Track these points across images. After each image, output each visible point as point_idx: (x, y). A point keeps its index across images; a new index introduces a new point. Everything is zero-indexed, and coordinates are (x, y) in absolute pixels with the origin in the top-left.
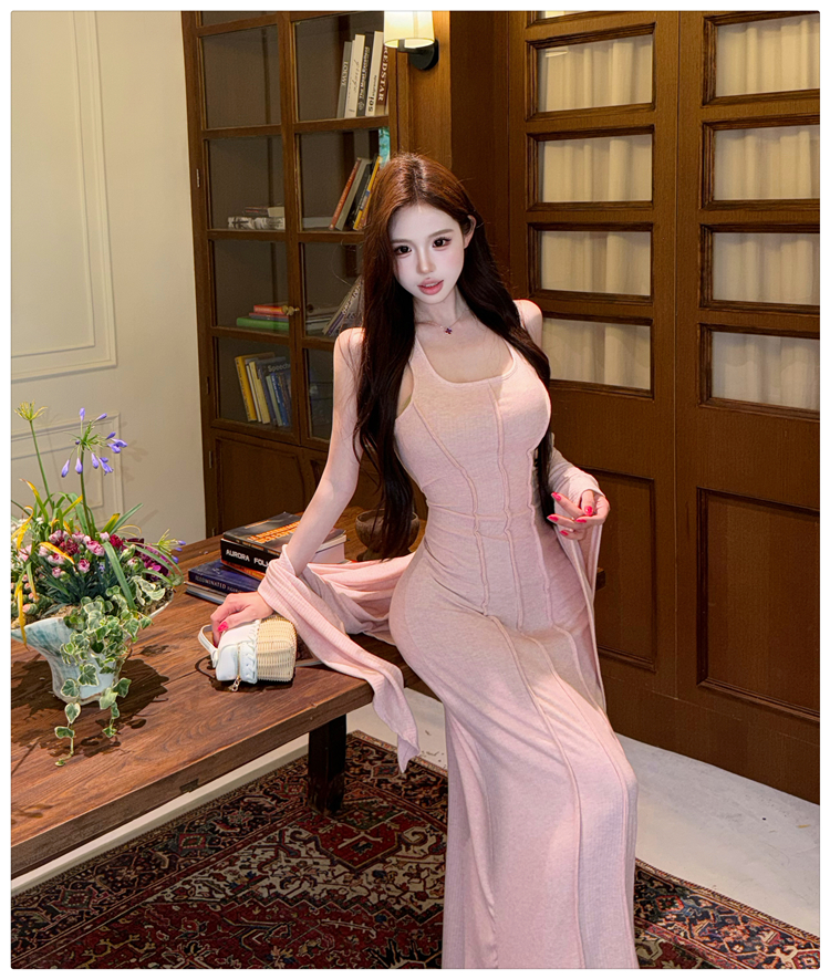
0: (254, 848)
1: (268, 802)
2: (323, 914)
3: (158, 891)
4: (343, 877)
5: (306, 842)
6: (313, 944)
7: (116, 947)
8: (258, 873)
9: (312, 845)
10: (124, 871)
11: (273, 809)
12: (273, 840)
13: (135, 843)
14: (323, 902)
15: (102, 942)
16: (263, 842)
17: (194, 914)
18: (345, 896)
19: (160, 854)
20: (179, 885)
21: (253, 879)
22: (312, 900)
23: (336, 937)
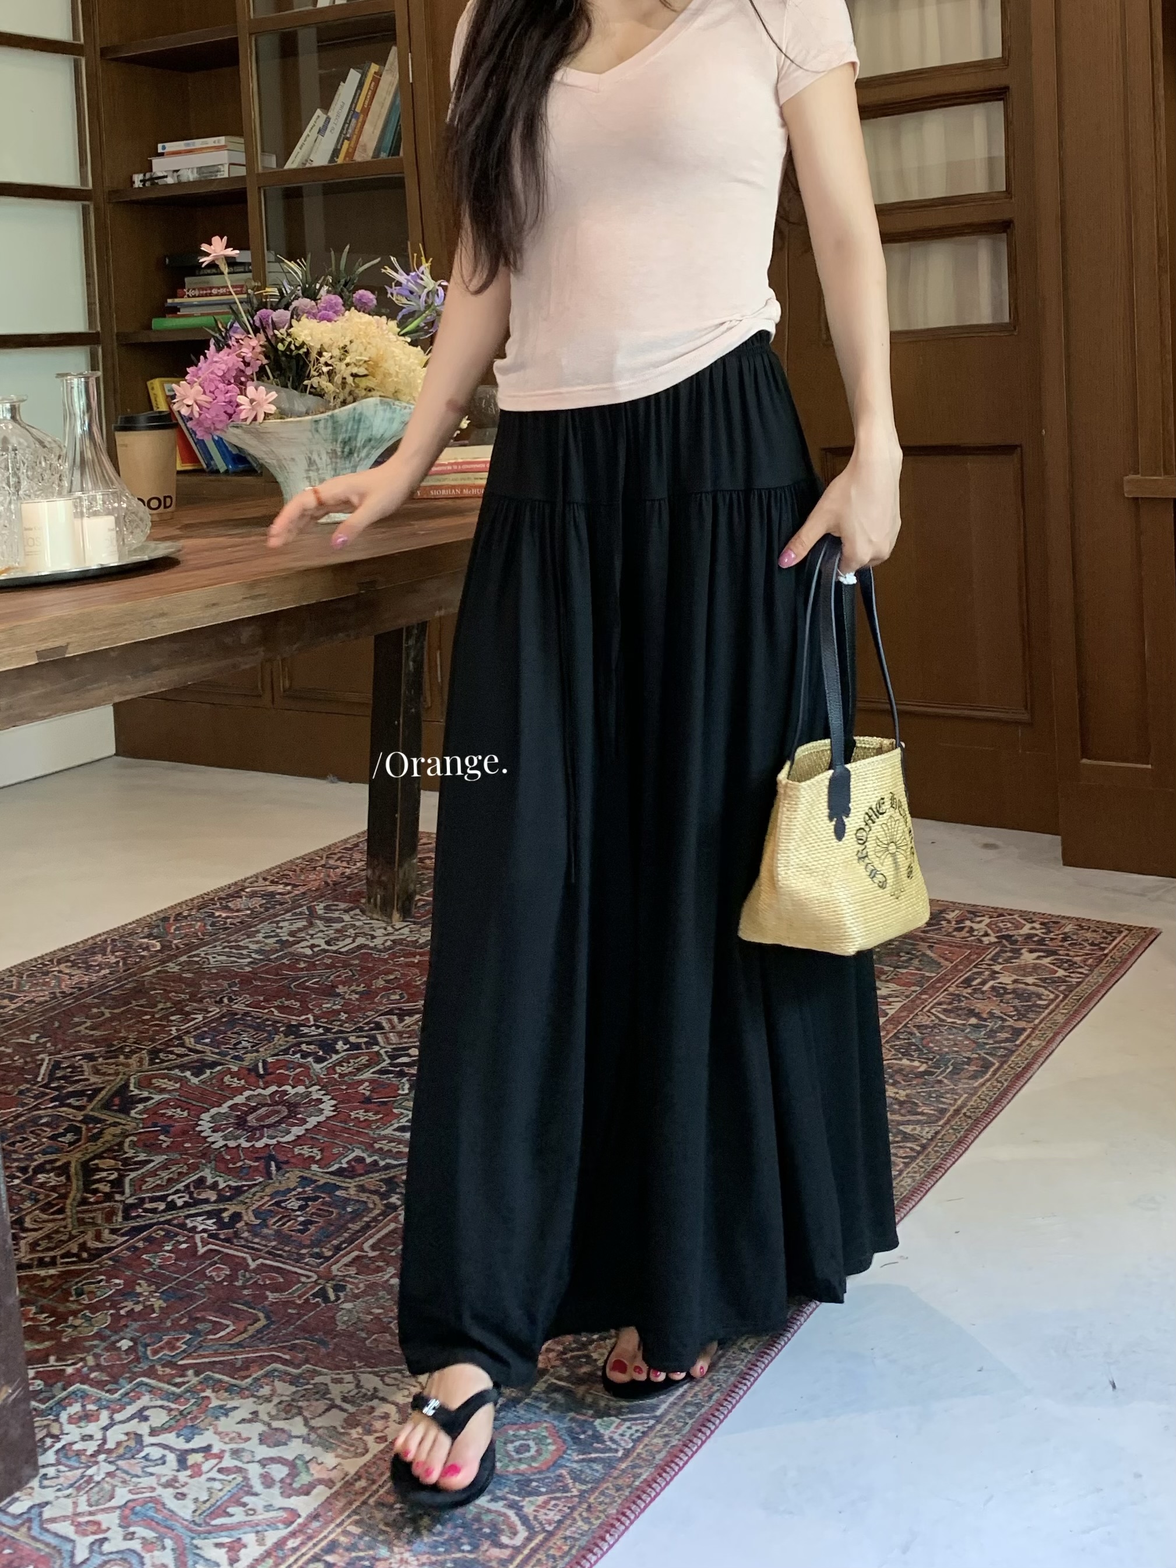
0: (278, 922)
1: (280, 888)
2: (394, 956)
3: (155, 967)
4: (406, 931)
5: (346, 911)
6: (392, 977)
7: (115, 1011)
8: (291, 939)
9: (357, 911)
10: (99, 958)
11: (289, 893)
12: (301, 913)
13: (103, 937)
14: (390, 948)
15: (95, 1010)
16: (288, 916)
17: (214, 977)
18: (417, 941)
19: (146, 940)
20: (184, 958)
21: (284, 944)
22: (371, 948)
23: (417, 968)
